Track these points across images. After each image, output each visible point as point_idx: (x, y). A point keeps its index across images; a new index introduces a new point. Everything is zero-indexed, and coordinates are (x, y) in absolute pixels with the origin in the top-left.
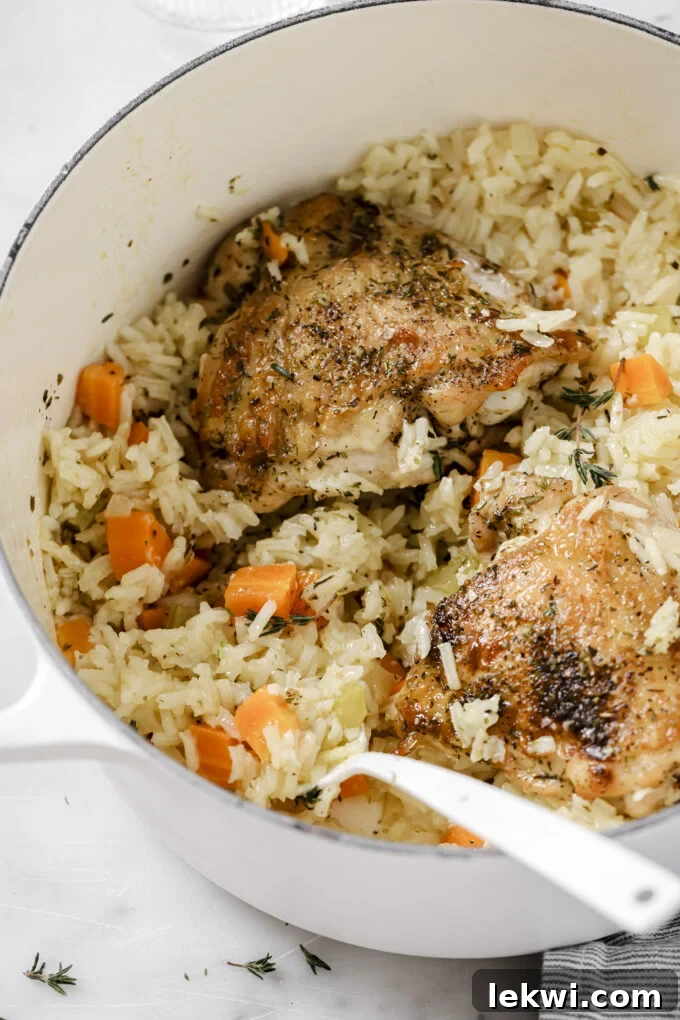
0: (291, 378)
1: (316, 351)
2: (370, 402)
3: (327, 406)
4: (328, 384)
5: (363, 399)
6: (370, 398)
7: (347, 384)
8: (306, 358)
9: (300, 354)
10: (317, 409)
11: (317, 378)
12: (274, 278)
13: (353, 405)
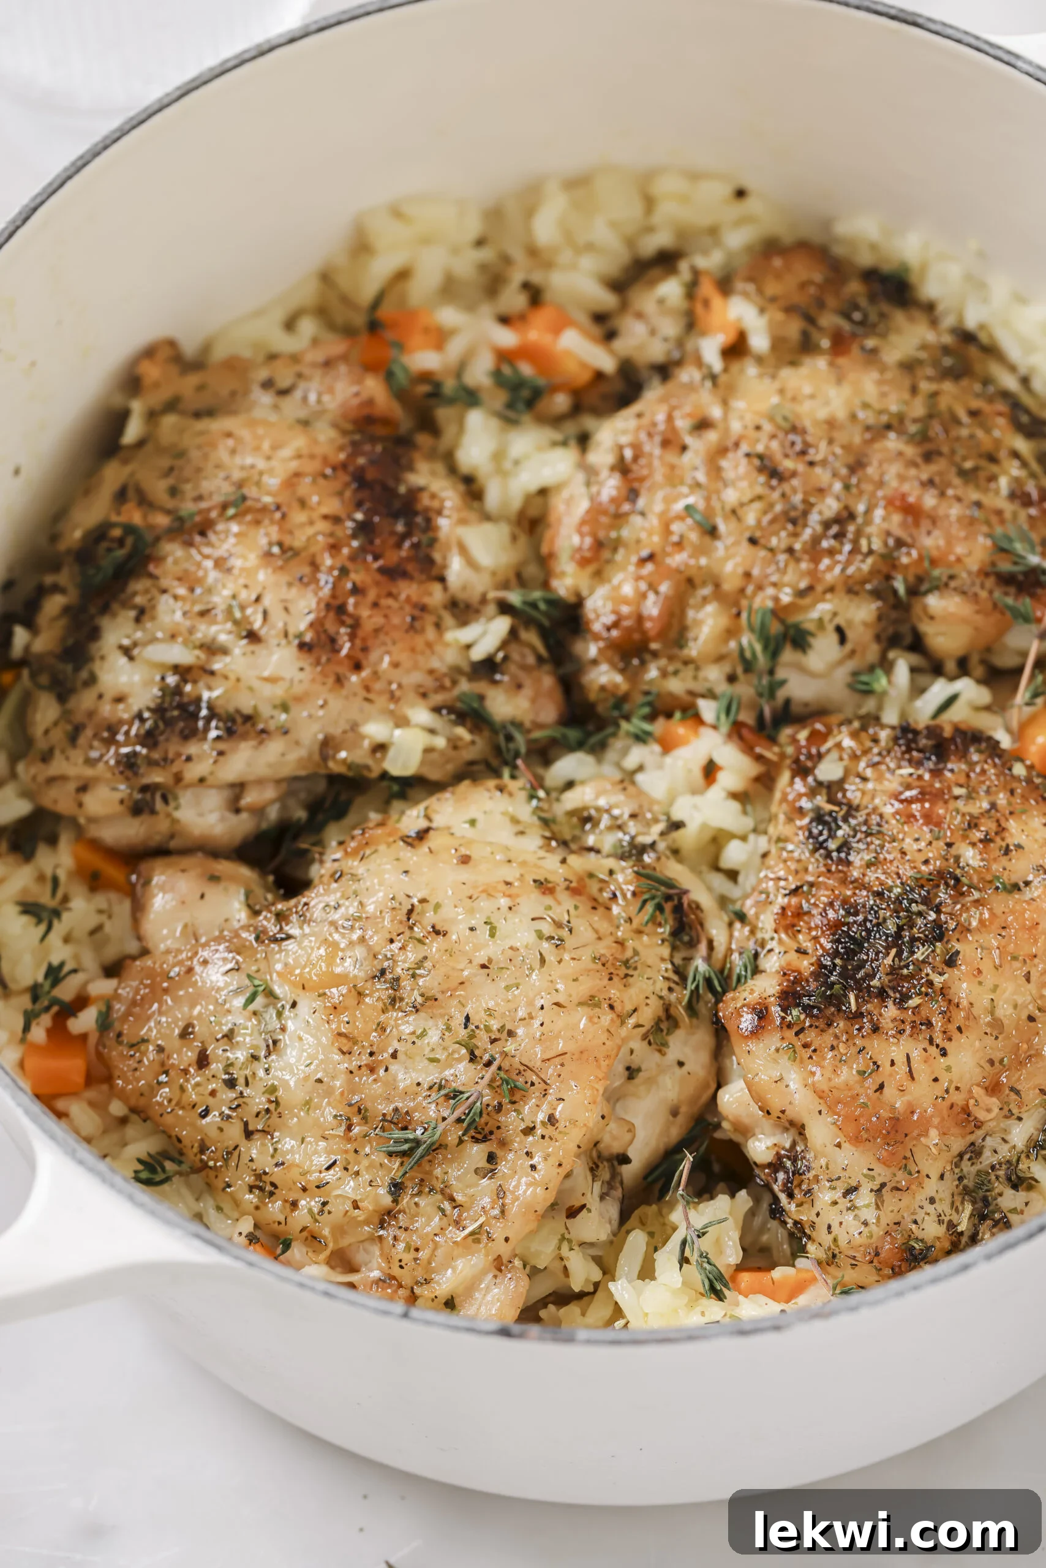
0: (712, 532)
1: (759, 498)
2: (828, 596)
3: (760, 588)
4: (769, 555)
5: (819, 588)
6: (831, 589)
7: (798, 560)
8: (742, 505)
9: (731, 496)
10: (742, 591)
11: (753, 541)
12: (709, 367)
13: (801, 594)
